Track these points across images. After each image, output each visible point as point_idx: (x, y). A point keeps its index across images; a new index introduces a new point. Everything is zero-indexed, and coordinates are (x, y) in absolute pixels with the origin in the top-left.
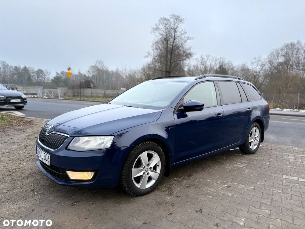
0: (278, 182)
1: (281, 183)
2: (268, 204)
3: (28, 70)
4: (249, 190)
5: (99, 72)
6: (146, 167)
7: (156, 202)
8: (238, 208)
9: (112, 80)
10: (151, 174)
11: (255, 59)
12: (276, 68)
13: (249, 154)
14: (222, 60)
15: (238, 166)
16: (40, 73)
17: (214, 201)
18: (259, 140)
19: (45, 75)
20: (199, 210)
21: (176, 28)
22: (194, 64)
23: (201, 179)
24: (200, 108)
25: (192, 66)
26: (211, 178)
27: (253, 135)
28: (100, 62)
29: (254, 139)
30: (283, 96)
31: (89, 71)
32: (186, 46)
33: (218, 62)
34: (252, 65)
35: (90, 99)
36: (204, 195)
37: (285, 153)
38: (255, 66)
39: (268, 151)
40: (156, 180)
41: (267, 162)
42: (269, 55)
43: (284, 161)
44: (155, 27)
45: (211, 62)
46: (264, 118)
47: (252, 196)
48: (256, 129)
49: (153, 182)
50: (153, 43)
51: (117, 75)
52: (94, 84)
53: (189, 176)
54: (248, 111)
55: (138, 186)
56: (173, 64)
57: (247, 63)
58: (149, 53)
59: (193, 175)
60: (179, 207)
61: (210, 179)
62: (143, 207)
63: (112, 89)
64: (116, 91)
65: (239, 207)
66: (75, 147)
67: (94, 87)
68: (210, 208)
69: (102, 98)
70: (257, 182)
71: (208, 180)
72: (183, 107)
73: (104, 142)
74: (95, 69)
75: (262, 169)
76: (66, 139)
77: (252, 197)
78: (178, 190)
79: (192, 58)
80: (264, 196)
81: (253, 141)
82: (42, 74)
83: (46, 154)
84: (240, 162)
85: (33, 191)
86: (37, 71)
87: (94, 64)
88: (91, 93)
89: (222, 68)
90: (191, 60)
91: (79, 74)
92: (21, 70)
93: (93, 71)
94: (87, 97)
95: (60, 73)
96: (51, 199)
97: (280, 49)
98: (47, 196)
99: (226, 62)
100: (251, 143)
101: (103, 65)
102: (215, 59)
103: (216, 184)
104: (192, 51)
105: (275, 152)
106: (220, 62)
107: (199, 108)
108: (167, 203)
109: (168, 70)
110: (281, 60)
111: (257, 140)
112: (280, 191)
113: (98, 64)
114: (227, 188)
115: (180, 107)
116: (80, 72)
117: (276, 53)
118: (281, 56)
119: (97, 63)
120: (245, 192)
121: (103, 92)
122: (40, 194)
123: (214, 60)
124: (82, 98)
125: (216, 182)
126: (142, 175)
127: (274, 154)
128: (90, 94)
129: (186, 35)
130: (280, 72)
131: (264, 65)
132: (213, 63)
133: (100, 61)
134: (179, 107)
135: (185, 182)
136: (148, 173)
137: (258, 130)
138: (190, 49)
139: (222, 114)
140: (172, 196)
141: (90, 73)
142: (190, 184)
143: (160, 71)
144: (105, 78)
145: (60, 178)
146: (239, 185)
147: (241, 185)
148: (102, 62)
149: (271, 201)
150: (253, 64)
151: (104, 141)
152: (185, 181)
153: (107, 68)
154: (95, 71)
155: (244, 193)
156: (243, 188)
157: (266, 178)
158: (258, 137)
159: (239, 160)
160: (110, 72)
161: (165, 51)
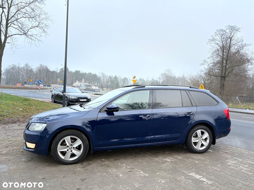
3: (117, 78)
5: (167, 78)
16: (125, 80)
19: (128, 81)
21: (232, 38)
31: (159, 78)
44: (211, 38)
56: (229, 69)
74: (165, 76)
82: (126, 81)
86: (123, 79)
87: (164, 72)
91: (152, 80)
92: (113, 79)
95: (138, 80)
101: (171, 73)
109: (223, 75)
113: (166, 72)
119: (166, 71)
133: (169, 69)
141: (161, 80)
148: (171, 70)
153: (175, 74)
160: (177, 78)
161: (221, 59)
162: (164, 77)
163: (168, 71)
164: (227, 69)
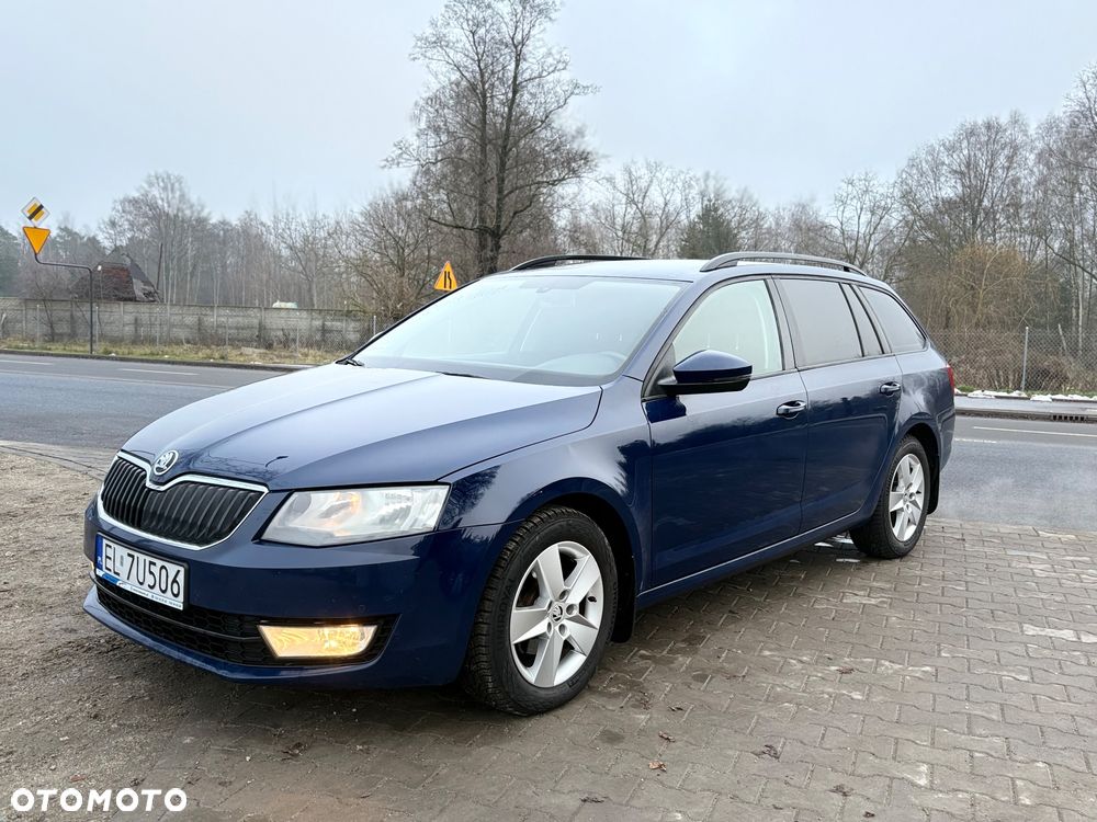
0: (1012, 648)
1: (1021, 650)
2: (994, 717)
4: (920, 679)
5: (162, 225)
6: (556, 604)
7: (604, 733)
8: (897, 736)
9: (224, 266)
10: (573, 630)
11: (851, 183)
12: (930, 223)
13: (890, 559)
14: (711, 183)
15: (857, 600)
17: (807, 718)
18: (921, 506)
20: (765, 749)
21: (522, 43)
22: (596, 201)
23: (738, 649)
24: (738, 379)
25: (589, 211)
26: (773, 646)
27: (901, 483)
28: (169, 184)
29: (905, 502)
30: (961, 339)
31: (113, 224)
32: (566, 121)
33: (694, 192)
34: (842, 208)
35: (138, 351)
36: (767, 701)
37: (1014, 553)
38: (850, 212)
39: (954, 546)
40: (588, 652)
41: (960, 585)
42: (903, 170)
43: (1015, 577)
44: (429, 31)
45: (665, 191)
46: (940, 419)
47: (934, 697)
48: (913, 463)
49: (576, 662)
50: (416, 104)
51: (247, 240)
52: (147, 282)
53: (693, 641)
54: (887, 393)
55: (530, 675)
56: (513, 196)
57: (813, 200)
58: (403, 148)
59: (704, 637)
60: (691, 744)
61: (770, 650)
62: (559, 751)
63: (225, 304)
64: (250, 312)
65: (900, 733)
66: (295, 530)
67: (148, 294)
68: (802, 742)
69: (186, 346)
70: (939, 651)
71: (767, 653)
72: (674, 378)
73: (409, 508)
74: (145, 215)
75: (948, 609)
76: (253, 501)
77: (934, 700)
78: (668, 689)
79: (590, 175)
80: (974, 695)
81: (902, 509)
83: (159, 563)
84: (862, 588)
85: (96, 717)
87: (138, 190)
88: (137, 323)
89: (715, 219)
90: (586, 180)
93: (132, 224)
94: (116, 341)
96: (188, 741)
97: (944, 145)
98: (165, 734)
99: (732, 193)
100: (894, 514)
101: (182, 196)
102: (685, 182)
103: (799, 666)
104: (589, 143)
105: (976, 548)
106: (703, 195)
107: (733, 378)
108: (642, 732)
109: (490, 224)
110: (949, 190)
111: (914, 503)
112: (1025, 678)
113: (155, 192)
114: (839, 676)
115: (661, 376)
116: (70, 227)
117: (927, 162)
118: (949, 175)
119: (151, 184)
120: (906, 685)
121: (190, 320)
122: (131, 726)
123: (680, 184)
124: (99, 348)
125: (794, 656)
126: (543, 635)
127: (975, 554)
128: (129, 330)
129: (565, 76)
130: (945, 239)
131: (887, 209)
132: (677, 199)
133: (169, 177)
134: (659, 378)
135: (683, 661)
136: (562, 628)
137: (918, 467)
138: (580, 133)
139: (802, 404)
140: (653, 710)
141: (122, 233)
142: (702, 669)
143: (457, 227)
144: (190, 253)
145: (226, 657)
146: (878, 664)
147: (887, 663)
148: (179, 180)
149: (1002, 710)
150: (844, 203)
151: (409, 504)
152: (681, 659)
153: (203, 208)
154: (146, 224)
155: (903, 687)
156: (896, 672)
157: (968, 636)
158: (918, 492)
159: (857, 582)
160: (214, 226)
161: (474, 141)
162: (141, 220)
163: (165, 189)
164: (507, 195)
